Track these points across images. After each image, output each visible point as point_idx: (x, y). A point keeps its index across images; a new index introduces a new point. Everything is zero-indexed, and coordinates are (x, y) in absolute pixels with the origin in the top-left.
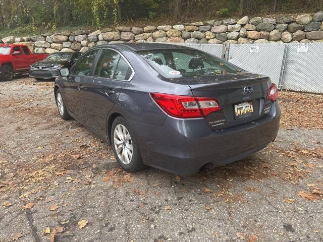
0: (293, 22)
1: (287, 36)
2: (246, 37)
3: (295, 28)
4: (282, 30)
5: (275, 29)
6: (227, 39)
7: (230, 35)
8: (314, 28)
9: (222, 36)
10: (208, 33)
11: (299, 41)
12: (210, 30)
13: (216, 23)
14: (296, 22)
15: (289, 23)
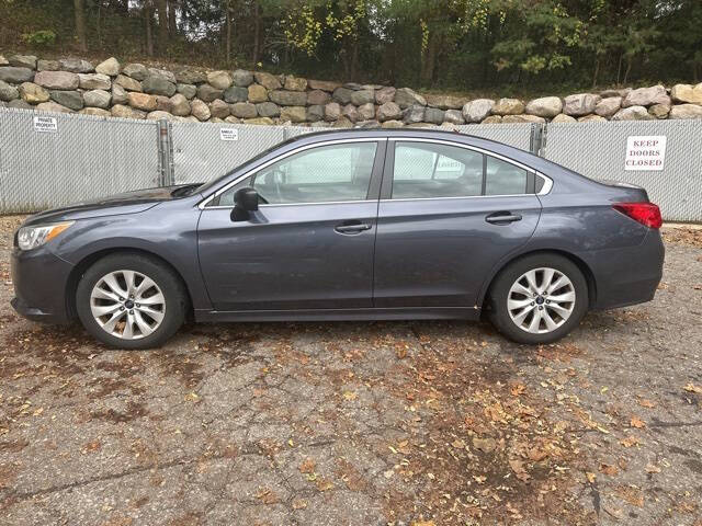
0: (204, 82)
1: (202, 108)
2: (127, 103)
3: (211, 94)
4: (190, 95)
5: (177, 92)
6: (85, 106)
7: (89, 96)
8: (239, 96)
9: (70, 96)
10: (27, 86)
11: (223, 119)
12: (32, 80)
13: (44, 63)
14: (209, 84)
15: (197, 84)
